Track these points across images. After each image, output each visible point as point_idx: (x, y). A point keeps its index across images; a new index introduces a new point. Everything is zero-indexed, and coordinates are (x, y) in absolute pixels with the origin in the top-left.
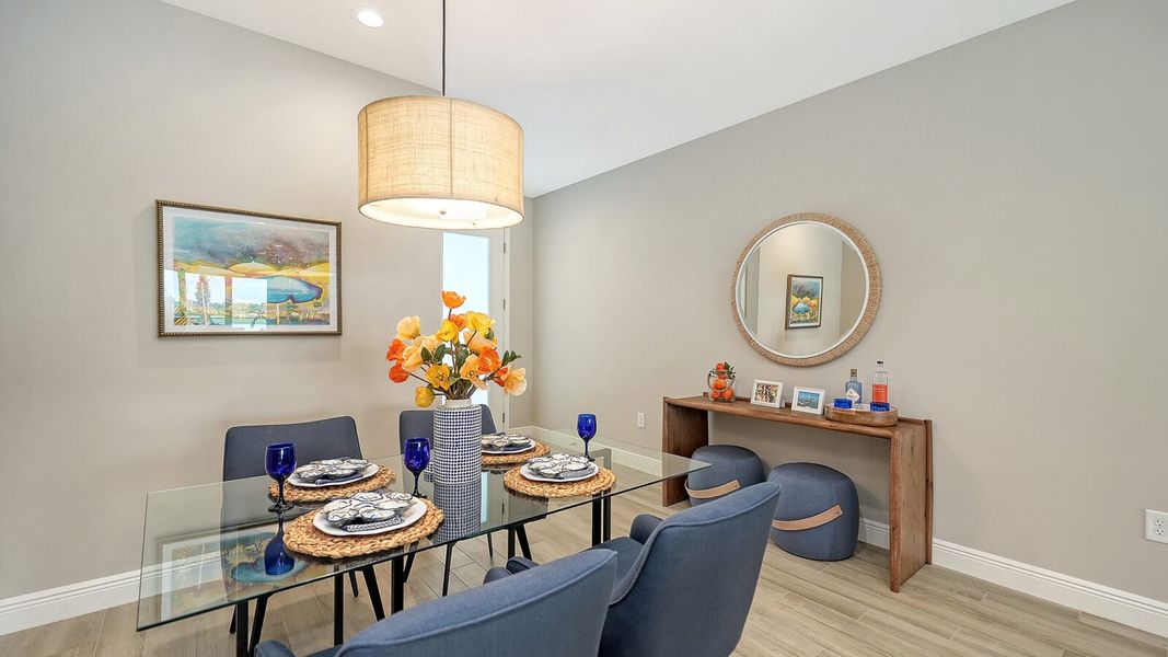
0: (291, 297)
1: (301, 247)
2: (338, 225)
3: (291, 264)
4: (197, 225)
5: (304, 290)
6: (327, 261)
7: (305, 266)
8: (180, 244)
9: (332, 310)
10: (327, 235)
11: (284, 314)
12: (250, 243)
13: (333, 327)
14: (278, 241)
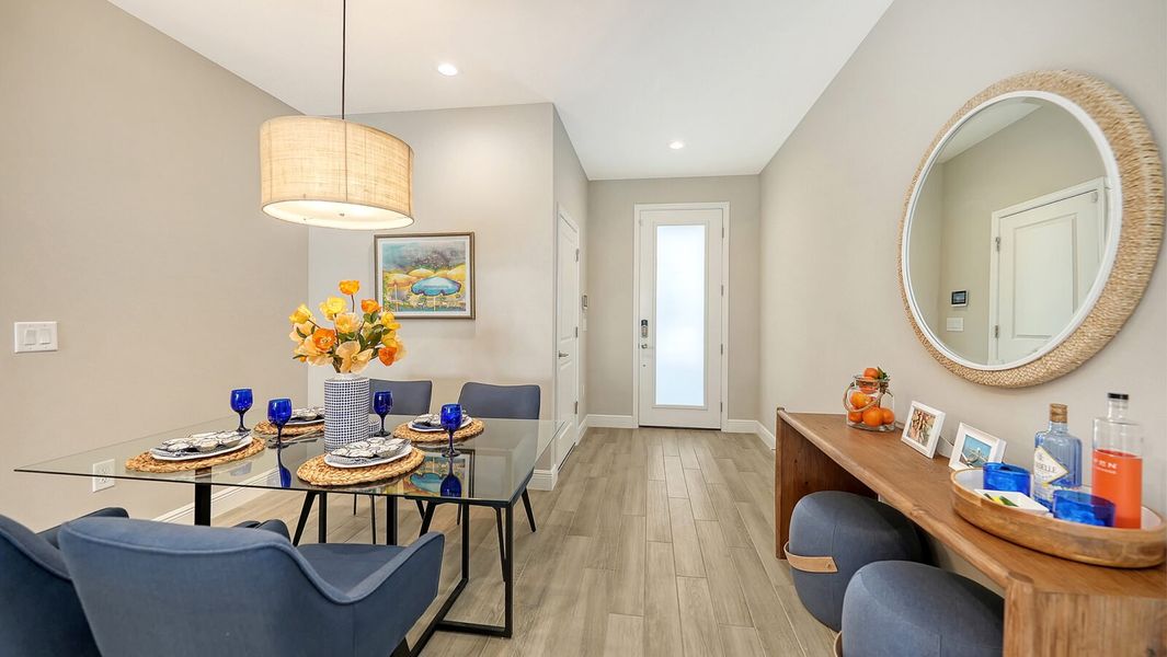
0: (442, 291)
1: (448, 255)
2: (471, 235)
3: (441, 268)
4: (393, 247)
5: (450, 286)
6: (463, 263)
7: (450, 268)
8: (386, 261)
9: (467, 300)
10: (464, 243)
11: (439, 303)
12: (420, 255)
13: (467, 313)
14: (435, 252)
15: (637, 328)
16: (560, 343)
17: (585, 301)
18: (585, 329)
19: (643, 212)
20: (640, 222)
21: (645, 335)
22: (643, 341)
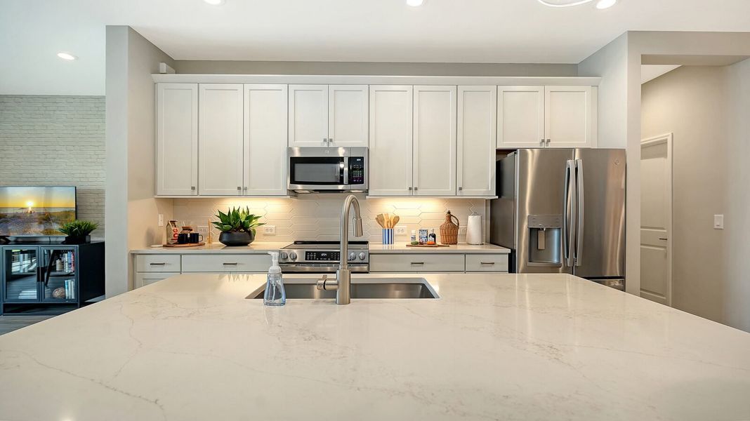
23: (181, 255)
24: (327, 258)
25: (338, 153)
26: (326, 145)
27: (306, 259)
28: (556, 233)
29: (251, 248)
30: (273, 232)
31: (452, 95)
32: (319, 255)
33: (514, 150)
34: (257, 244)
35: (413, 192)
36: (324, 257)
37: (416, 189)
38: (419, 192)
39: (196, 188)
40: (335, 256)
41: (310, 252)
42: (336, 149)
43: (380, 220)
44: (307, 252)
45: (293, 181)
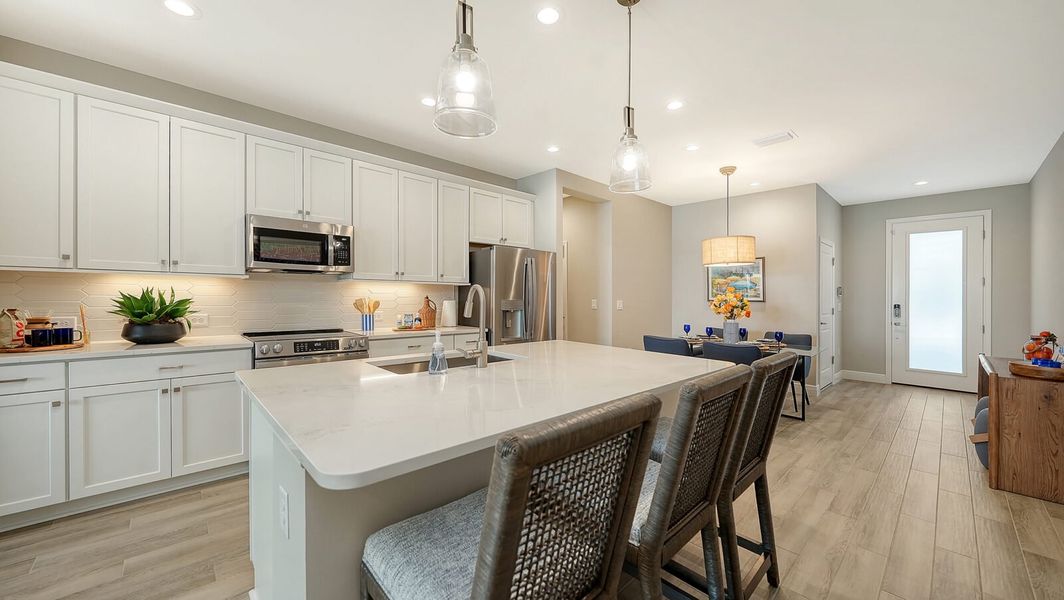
2: (764, 258)
5: (751, 284)
6: (758, 272)
7: (750, 275)
8: (714, 273)
9: (761, 291)
10: (759, 263)
12: (734, 270)
13: (761, 298)
15: (889, 310)
16: (821, 316)
17: (840, 291)
18: (840, 309)
19: (894, 225)
20: (892, 232)
21: (898, 315)
22: (895, 320)
23: (67, 362)
24: (322, 348)
25: (319, 230)
26: (300, 218)
27: (296, 351)
28: (519, 313)
29: (180, 346)
30: (205, 322)
31: (433, 187)
32: (311, 346)
33: (491, 246)
34: (189, 340)
35: (399, 277)
36: (319, 347)
37: (403, 274)
38: (405, 277)
39: (72, 257)
40: (335, 345)
41: (300, 343)
42: (317, 224)
43: (359, 305)
44: (295, 344)
45: (257, 257)
